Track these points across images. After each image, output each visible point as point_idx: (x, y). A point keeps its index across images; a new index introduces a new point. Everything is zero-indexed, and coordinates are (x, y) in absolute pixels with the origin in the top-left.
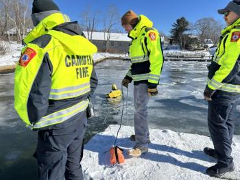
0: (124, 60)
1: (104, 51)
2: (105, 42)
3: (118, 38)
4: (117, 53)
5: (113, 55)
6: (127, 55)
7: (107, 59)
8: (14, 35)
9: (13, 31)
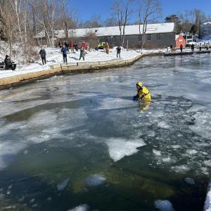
0: (166, 55)
1: (139, 47)
2: (140, 36)
3: (156, 29)
4: (156, 48)
5: (151, 51)
6: (169, 49)
7: (144, 56)
8: (43, 38)
9: (42, 34)
